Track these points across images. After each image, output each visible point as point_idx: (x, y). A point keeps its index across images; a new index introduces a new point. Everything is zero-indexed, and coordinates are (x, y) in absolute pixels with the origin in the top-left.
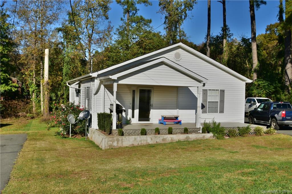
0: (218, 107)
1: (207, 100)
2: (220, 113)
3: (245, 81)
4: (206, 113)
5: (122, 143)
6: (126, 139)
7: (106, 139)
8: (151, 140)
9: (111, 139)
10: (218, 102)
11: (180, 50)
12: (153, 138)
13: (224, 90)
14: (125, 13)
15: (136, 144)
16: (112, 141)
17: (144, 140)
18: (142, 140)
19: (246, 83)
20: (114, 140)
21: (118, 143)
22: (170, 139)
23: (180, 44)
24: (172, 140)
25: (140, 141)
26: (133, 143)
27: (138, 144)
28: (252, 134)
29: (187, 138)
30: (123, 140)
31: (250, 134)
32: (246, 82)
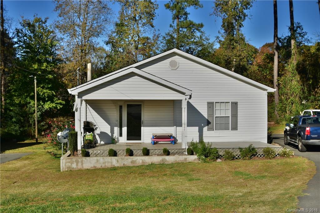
0: (229, 123)
1: (213, 114)
2: (231, 130)
3: (266, 90)
4: (213, 130)
5: (82, 165)
6: (87, 161)
7: (63, 160)
8: (117, 162)
9: (69, 160)
10: (229, 117)
11: (177, 57)
12: (119, 160)
13: (237, 102)
14: (174, 18)
15: (98, 166)
16: (71, 162)
17: (108, 162)
18: (106, 162)
19: (268, 93)
20: (73, 161)
21: (77, 165)
22: (141, 161)
23: (175, 50)
24: (143, 162)
25: (104, 163)
26: (95, 166)
27: (101, 167)
28: (261, 156)
29: (162, 160)
30: (84, 162)
31: (258, 156)
32: (268, 91)
